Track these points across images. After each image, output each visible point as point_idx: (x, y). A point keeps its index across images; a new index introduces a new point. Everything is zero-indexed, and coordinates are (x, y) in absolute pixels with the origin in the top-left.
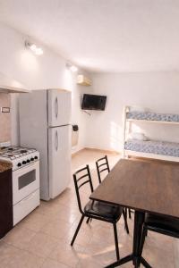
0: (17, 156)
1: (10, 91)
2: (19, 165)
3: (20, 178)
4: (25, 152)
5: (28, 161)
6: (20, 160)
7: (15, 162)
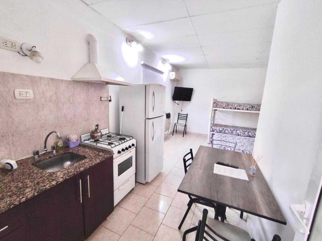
0: (117, 144)
1: (108, 83)
2: (119, 152)
3: (119, 165)
4: (124, 139)
5: (127, 149)
6: (120, 148)
7: (115, 150)
